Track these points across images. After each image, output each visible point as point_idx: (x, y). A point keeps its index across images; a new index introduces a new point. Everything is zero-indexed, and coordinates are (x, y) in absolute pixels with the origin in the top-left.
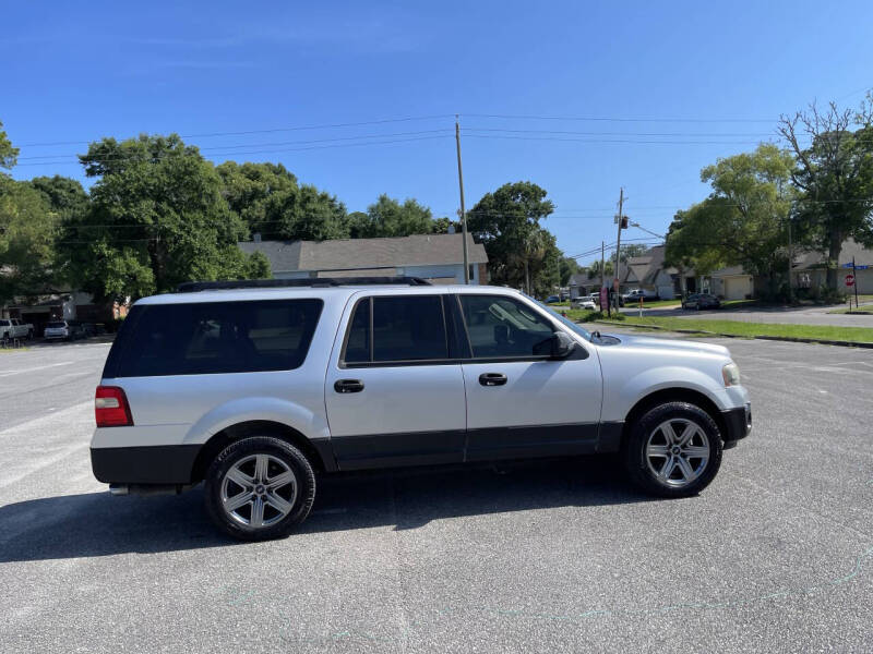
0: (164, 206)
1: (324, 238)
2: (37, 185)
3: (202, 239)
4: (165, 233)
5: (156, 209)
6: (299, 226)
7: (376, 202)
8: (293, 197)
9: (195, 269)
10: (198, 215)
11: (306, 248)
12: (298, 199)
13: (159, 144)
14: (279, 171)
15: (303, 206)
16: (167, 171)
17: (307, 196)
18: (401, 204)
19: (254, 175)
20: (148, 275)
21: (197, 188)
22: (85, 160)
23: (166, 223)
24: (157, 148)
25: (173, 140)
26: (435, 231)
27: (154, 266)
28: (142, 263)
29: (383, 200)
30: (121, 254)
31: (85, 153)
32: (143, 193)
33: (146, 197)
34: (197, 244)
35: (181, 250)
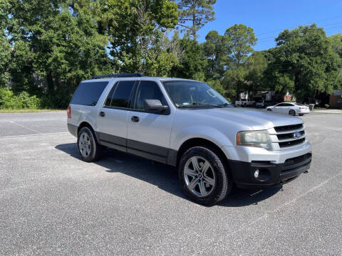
0: (303, 55)
3: (318, 68)
4: (302, 66)
5: (299, 57)
9: (312, 81)
13: (307, 29)
16: (306, 40)
20: (292, 84)
22: (277, 40)
23: (303, 62)
24: (305, 31)
25: (313, 26)
27: (296, 80)
28: (291, 79)
30: (283, 76)
31: (277, 37)
33: (295, 52)
34: (314, 70)
35: (307, 74)
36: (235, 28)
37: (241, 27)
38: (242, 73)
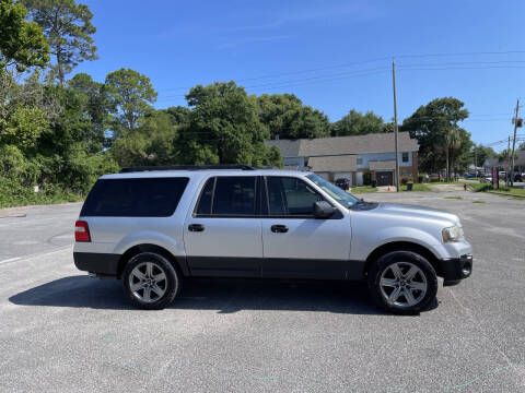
0: (225, 121)
1: (314, 137)
2: (170, 112)
3: (244, 139)
4: (226, 135)
5: (221, 123)
6: (300, 130)
7: (347, 114)
8: (298, 113)
9: (240, 156)
10: (243, 126)
11: (304, 142)
12: (301, 114)
13: (224, 87)
14: (292, 98)
15: (303, 119)
16: (227, 101)
17: (307, 112)
18: (364, 115)
19: (277, 101)
20: (216, 159)
21: (242, 110)
22: (188, 97)
23: (226, 130)
24: (223, 89)
25: (231, 84)
26: (385, 131)
27: (220, 154)
28: (214, 152)
29: (352, 112)
30: (203, 148)
31: (188, 93)
32: (214, 115)
33: (216, 116)
34: (241, 142)
35: (233, 145)
36: (122, 74)
37: (131, 74)
38: (142, 143)
